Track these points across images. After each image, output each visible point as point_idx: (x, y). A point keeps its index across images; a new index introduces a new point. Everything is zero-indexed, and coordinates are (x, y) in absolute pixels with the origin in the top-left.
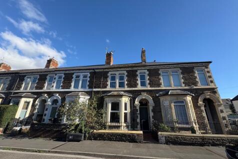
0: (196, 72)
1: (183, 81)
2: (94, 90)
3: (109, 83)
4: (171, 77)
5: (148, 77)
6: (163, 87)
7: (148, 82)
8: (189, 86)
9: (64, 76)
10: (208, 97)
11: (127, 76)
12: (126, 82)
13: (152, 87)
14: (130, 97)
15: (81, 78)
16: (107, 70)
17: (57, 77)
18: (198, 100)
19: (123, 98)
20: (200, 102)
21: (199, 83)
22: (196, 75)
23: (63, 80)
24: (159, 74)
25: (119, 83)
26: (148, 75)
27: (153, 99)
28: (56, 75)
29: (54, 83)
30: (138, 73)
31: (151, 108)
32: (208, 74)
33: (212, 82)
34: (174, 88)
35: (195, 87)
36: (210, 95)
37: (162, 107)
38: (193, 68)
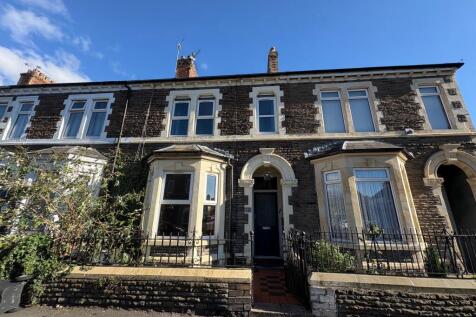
0: (418, 91)
1: (380, 115)
2: (123, 140)
3: (168, 122)
4: (348, 107)
5: (281, 106)
6: (322, 134)
7: (281, 118)
8: (397, 129)
9: (37, 102)
10: (452, 160)
11: (221, 102)
12: (218, 120)
13: (294, 133)
14: (226, 159)
15: (90, 107)
16: (163, 86)
17: (17, 105)
18: (422, 168)
19: (203, 162)
20: (431, 176)
21: (427, 121)
22: (418, 100)
23: (33, 113)
24: (315, 98)
25: (199, 121)
26: (282, 99)
27: (294, 167)
28: (14, 99)
29: (6, 120)
30: (253, 95)
31: (286, 193)
32: (451, 99)
33: (462, 118)
34: (355, 136)
35: (415, 134)
36: (457, 155)
37: (318, 188)
38: (409, 81)
